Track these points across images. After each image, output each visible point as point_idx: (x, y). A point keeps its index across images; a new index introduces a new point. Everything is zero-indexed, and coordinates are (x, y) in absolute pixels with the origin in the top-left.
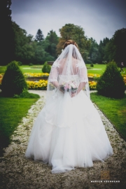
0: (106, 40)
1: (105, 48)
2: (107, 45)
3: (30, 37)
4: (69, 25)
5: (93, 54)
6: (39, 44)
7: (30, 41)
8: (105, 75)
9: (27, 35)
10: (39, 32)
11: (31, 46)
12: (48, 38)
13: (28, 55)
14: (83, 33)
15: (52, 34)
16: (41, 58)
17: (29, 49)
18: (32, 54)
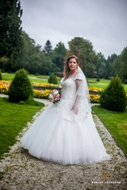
0: (114, 56)
1: (113, 64)
2: (115, 61)
3: (39, 47)
4: (79, 38)
5: (100, 69)
6: (46, 55)
7: (38, 51)
8: (109, 89)
9: (36, 45)
10: (48, 43)
11: (38, 56)
12: (56, 50)
13: (35, 65)
14: (91, 47)
15: (61, 46)
16: (47, 69)
17: (36, 59)
18: (40, 64)
